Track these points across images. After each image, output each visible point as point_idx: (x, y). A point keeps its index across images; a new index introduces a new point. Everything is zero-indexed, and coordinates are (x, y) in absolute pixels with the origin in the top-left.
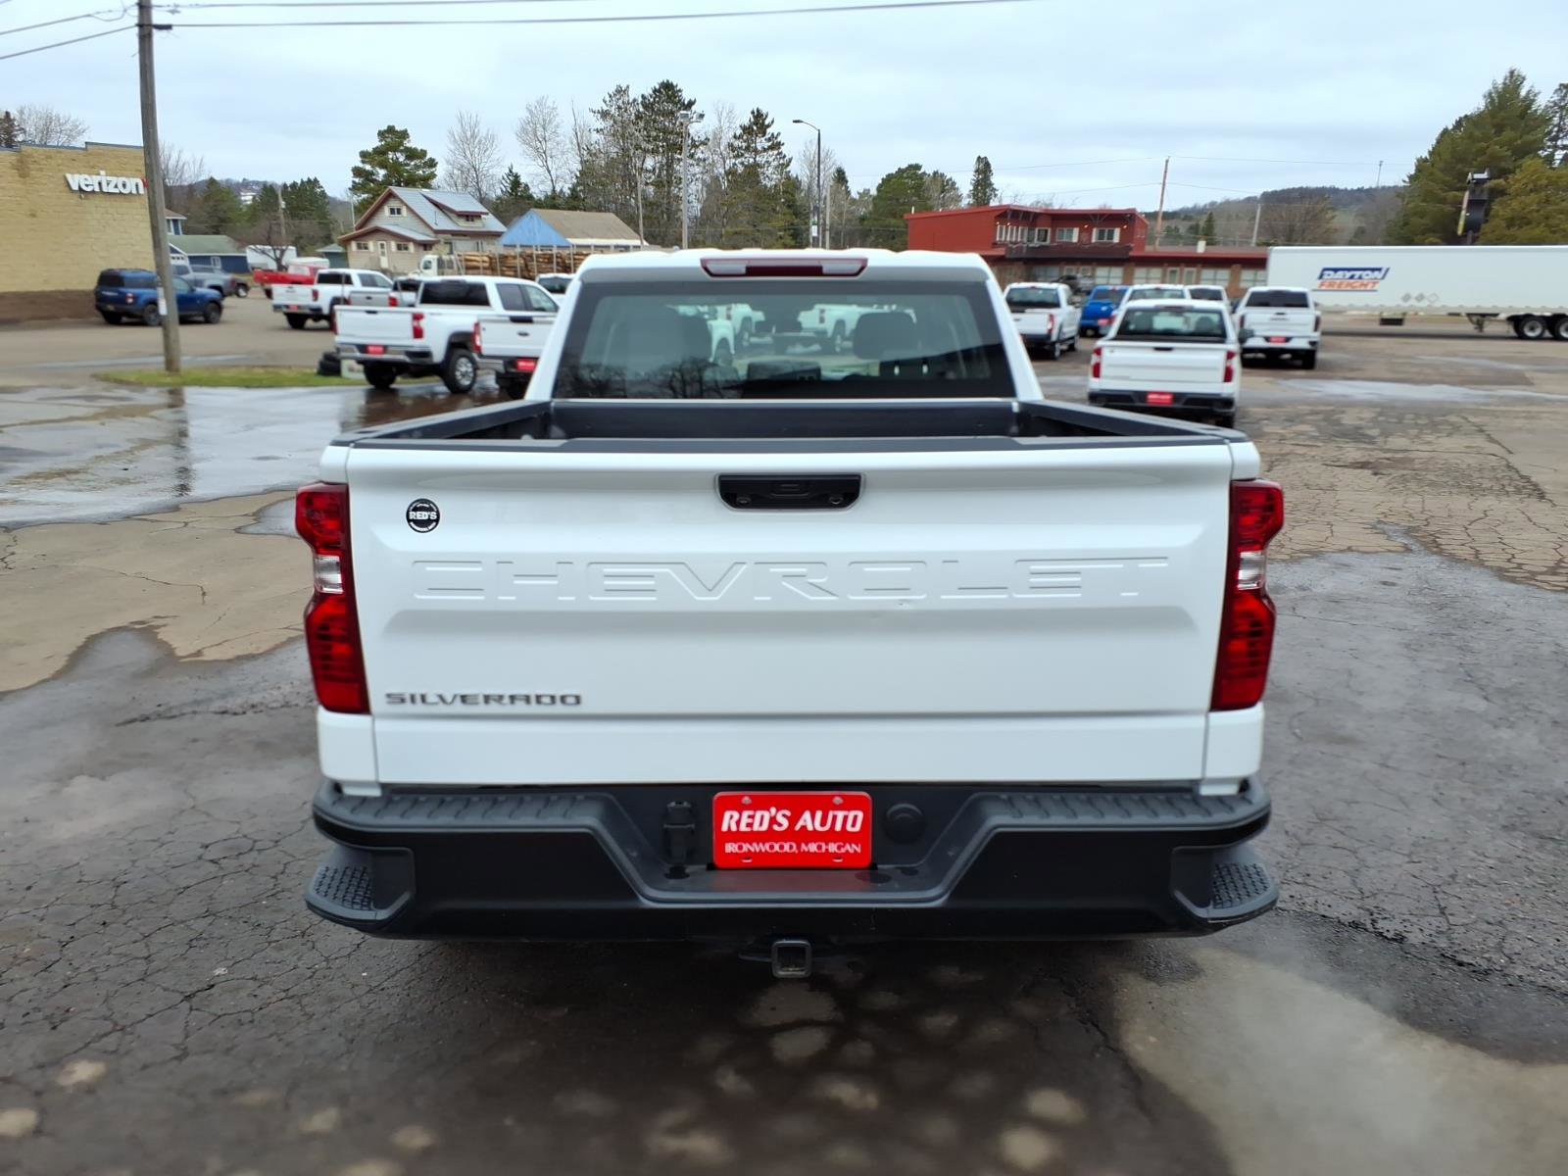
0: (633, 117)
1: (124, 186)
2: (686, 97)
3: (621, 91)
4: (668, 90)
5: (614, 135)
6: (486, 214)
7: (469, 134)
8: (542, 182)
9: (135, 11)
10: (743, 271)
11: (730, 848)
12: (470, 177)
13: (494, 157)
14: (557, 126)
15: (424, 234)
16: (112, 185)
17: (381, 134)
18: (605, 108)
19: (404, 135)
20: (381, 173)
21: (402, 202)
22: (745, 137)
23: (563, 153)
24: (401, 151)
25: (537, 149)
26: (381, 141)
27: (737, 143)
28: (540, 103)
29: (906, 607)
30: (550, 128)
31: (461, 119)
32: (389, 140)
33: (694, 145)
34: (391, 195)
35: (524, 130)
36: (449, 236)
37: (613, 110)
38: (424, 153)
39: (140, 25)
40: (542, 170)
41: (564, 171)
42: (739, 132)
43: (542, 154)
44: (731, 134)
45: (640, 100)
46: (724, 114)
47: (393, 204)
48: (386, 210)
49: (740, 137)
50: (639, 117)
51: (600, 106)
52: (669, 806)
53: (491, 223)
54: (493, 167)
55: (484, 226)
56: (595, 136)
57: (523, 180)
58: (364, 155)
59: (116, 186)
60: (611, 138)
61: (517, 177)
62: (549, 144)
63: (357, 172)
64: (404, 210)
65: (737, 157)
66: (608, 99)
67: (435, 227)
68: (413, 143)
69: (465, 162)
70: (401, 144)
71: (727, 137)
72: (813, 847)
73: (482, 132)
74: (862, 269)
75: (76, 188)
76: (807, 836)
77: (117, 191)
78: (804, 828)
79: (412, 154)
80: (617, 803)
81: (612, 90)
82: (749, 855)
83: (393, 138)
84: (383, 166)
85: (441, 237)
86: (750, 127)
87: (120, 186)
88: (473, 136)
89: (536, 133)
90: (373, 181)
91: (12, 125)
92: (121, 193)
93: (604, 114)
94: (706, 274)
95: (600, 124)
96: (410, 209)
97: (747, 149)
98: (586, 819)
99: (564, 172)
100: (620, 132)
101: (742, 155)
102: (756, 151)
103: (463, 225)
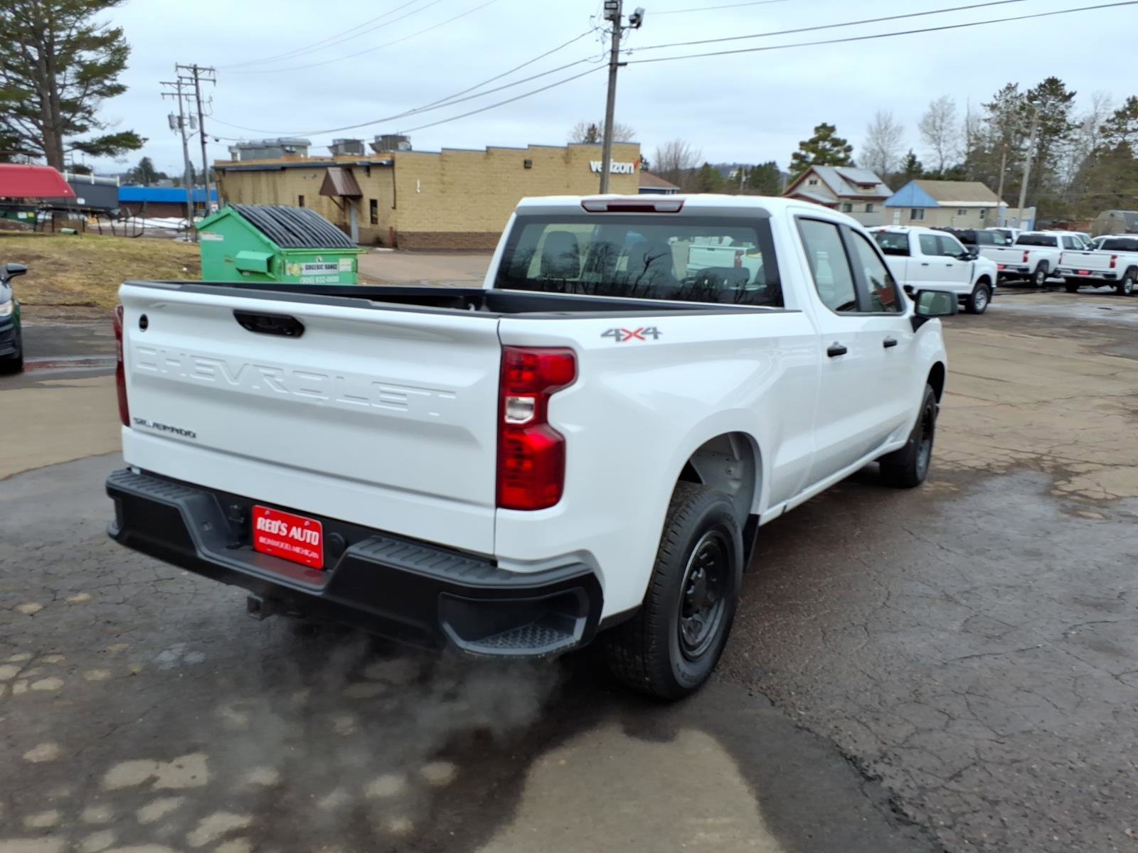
0: (1018, 108)
1: (623, 168)
2: (1068, 90)
3: (1010, 88)
4: (1052, 86)
5: (998, 123)
6: (879, 184)
7: (883, 127)
8: (934, 161)
9: (609, 55)
10: (606, 208)
11: (262, 540)
12: (878, 157)
13: (900, 143)
14: (953, 118)
15: (830, 198)
16: (616, 168)
17: (817, 129)
18: (995, 102)
19: (832, 129)
20: (812, 156)
21: (819, 177)
22: (1117, 121)
23: (954, 139)
24: (828, 141)
25: (933, 136)
26: (816, 134)
27: (1109, 125)
28: (942, 101)
29: (320, 403)
30: (947, 120)
31: (878, 116)
32: (821, 133)
33: (1069, 128)
34: (812, 172)
35: (925, 122)
36: (848, 200)
37: (1001, 104)
38: (845, 142)
39: (611, 64)
40: (936, 153)
41: (953, 153)
42: (1113, 116)
43: (936, 140)
44: (1106, 118)
45: (1026, 94)
46: (1101, 102)
47: (813, 178)
48: (807, 182)
49: (1113, 120)
50: (1022, 108)
51: (991, 100)
52: (231, 507)
53: (883, 190)
54: (897, 150)
55: (877, 193)
56: (984, 125)
57: (918, 159)
58: (803, 145)
59: (618, 168)
60: (997, 126)
61: (914, 157)
62: (944, 133)
63: (796, 156)
64: (819, 183)
65: (1106, 137)
66: (998, 94)
67: (840, 194)
68: (838, 135)
69: (876, 148)
70: (829, 135)
71: (1101, 121)
72: (297, 550)
73: (894, 124)
74: (680, 208)
75: (594, 169)
76: (294, 542)
77: (617, 171)
78: (293, 537)
79: (837, 143)
80: (216, 500)
81: (1003, 87)
82: (270, 546)
83: (825, 131)
84: (813, 151)
85: (843, 201)
86: (1124, 112)
87: (620, 169)
88: (886, 128)
89: (934, 126)
90: (806, 162)
91: (595, 133)
92: (620, 173)
93: (993, 107)
94: (584, 210)
95: (989, 115)
96: (824, 182)
97: (1118, 130)
98: (179, 500)
99: (955, 153)
100: (1006, 122)
101: (1112, 135)
102: (1126, 132)
103: (861, 192)
